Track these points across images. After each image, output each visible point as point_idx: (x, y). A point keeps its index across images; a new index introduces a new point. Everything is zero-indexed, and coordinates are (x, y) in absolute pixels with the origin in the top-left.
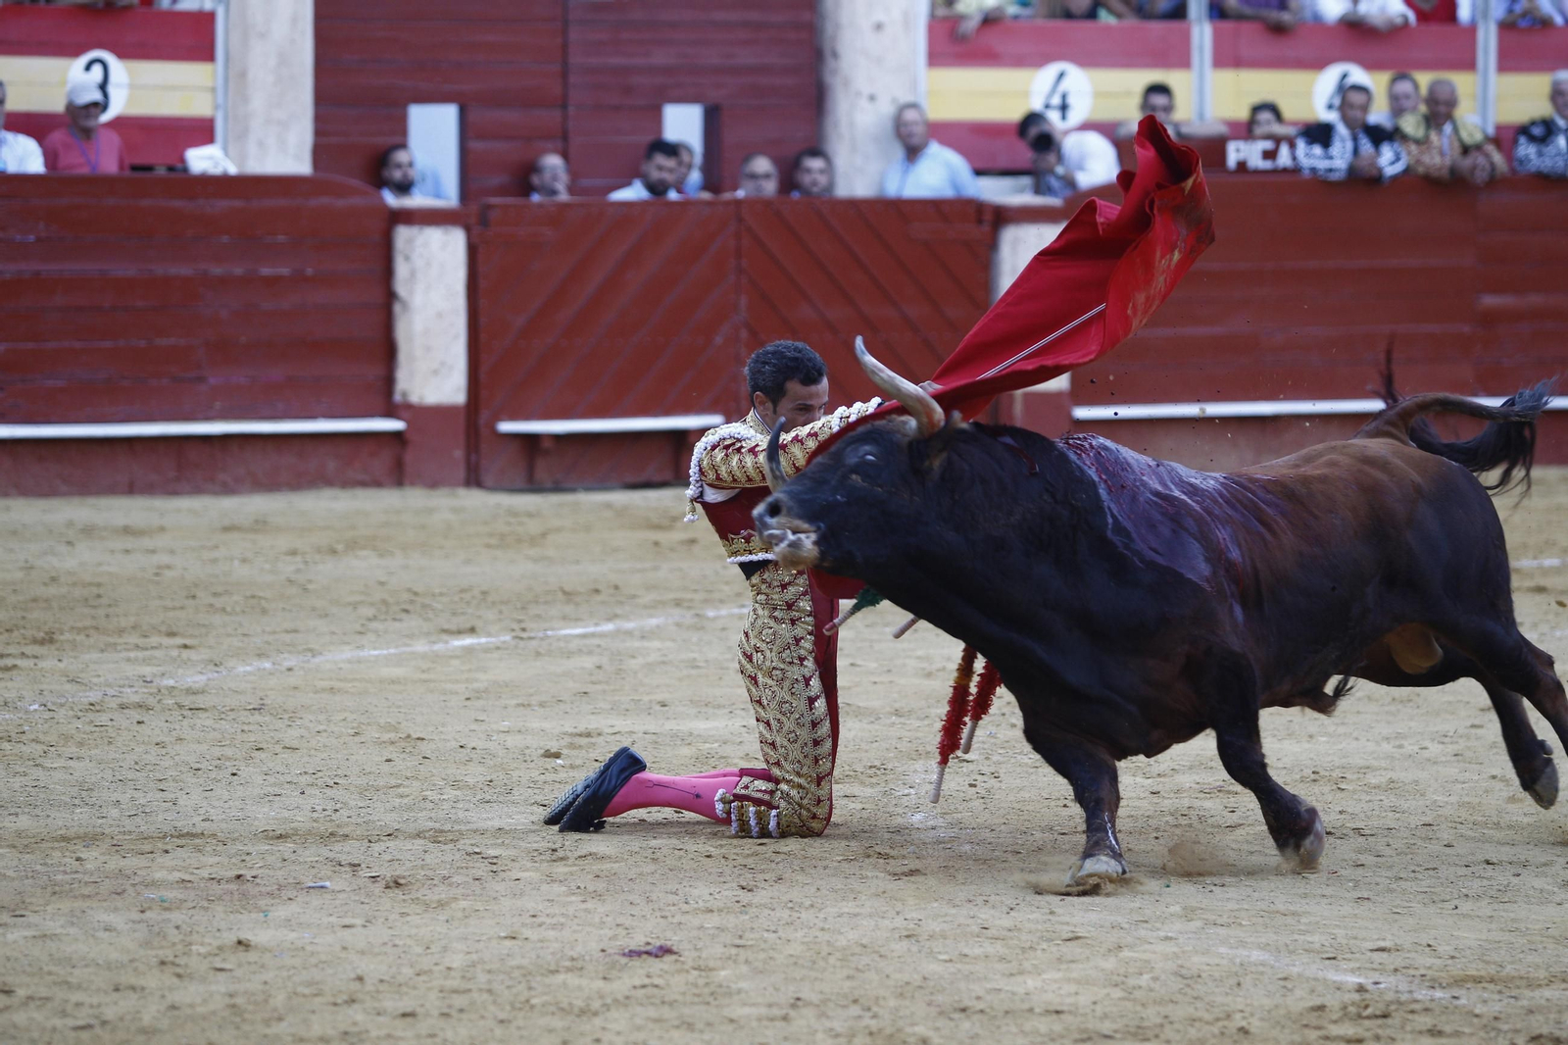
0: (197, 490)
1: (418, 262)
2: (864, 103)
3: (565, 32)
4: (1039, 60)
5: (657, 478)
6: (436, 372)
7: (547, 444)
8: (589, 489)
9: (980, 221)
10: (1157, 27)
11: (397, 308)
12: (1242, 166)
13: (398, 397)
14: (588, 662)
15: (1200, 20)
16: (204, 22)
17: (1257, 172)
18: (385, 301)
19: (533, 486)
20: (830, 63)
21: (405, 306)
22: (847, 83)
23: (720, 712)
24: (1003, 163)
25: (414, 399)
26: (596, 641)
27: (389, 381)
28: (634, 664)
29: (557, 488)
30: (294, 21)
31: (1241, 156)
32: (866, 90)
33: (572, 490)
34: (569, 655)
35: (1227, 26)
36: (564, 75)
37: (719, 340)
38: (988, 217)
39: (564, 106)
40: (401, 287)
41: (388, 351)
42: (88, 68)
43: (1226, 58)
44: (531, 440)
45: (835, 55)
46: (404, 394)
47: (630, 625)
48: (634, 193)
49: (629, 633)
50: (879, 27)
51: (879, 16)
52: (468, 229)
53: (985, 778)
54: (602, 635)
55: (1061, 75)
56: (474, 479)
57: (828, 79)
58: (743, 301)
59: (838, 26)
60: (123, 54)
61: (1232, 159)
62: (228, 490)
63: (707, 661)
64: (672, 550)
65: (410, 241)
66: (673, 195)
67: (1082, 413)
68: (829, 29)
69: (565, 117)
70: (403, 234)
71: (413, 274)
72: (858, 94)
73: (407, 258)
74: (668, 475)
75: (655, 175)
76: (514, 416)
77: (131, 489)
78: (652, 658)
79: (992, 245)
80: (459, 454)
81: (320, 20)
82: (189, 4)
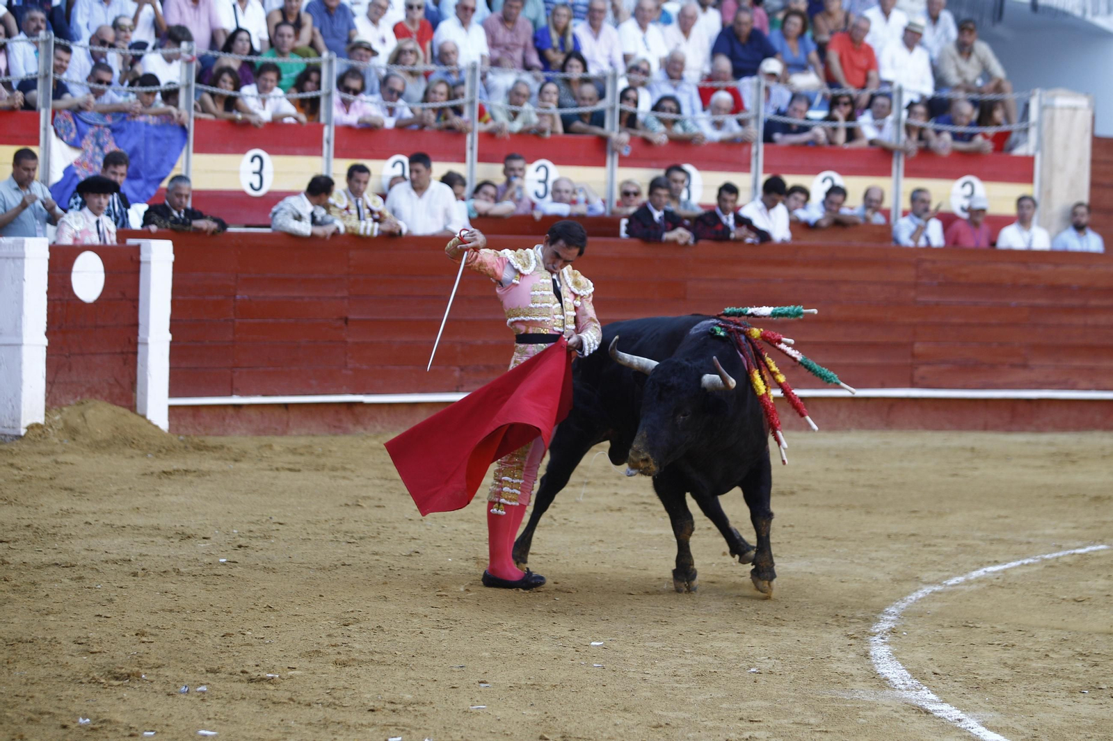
0: (1022, 430)
16: (1029, 161)
42: (963, 186)
60: (985, 177)
62: (1040, 429)
77: (986, 428)
81: (1094, 162)
82: (1020, 151)
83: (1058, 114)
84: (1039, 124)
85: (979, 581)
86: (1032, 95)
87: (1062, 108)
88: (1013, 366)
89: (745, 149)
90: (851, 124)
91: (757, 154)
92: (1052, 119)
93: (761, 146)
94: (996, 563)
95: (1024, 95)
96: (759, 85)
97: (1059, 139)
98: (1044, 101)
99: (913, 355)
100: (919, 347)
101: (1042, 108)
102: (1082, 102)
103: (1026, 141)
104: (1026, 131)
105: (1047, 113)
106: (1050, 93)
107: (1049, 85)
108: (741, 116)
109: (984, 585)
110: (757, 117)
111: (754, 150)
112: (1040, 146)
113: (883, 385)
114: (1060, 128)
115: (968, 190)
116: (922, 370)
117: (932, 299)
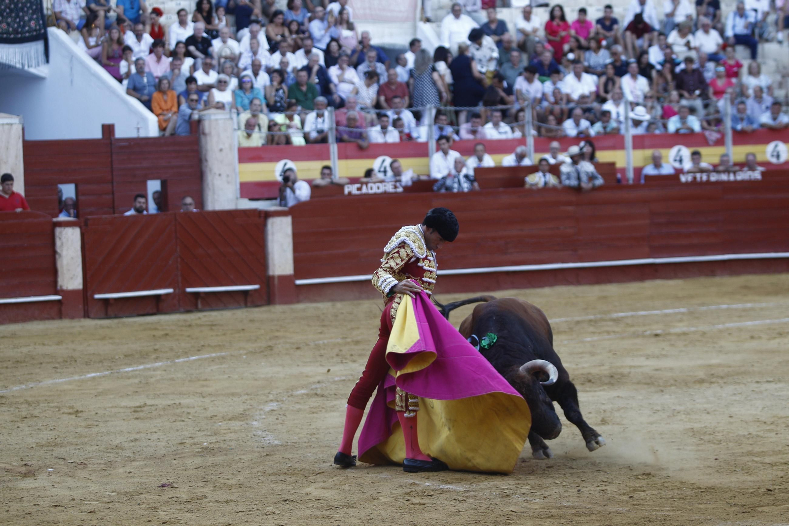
1: (64, 240)
2: (217, 177)
3: (112, 157)
4: (277, 159)
5: (151, 312)
6: (72, 278)
7: (112, 302)
8: (127, 317)
9: (260, 217)
10: (318, 146)
11: (57, 256)
12: (350, 193)
13: (59, 288)
14: (136, 381)
15: (332, 143)
17: (355, 195)
18: (53, 255)
19: (107, 317)
20: (205, 163)
21: (60, 256)
22: (211, 170)
23: (185, 396)
24: (266, 196)
25: (65, 288)
26: (137, 372)
27: (55, 282)
28: (152, 380)
29: (116, 317)
30: (16, 157)
31: (349, 190)
32: (218, 173)
33: (121, 317)
34: (129, 378)
35: (342, 144)
36: (112, 172)
37: (170, 262)
38: (262, 215)
39: (112, 183)
40: (58, 249)
41: (54, 272)
43: (342, 156)
44: (106, 301)
45: (206, 161)
46: (61, 287)
47: (148, 366)
48: (131, 212)
49: (149, 369)
50: (221, 150)
51: (221, 146)
52: (81, 228)
53: (282, 416)
54: (140, 370)
56: (87, 315)
57: (204, 168)
58: (178, 249)
59: (206, 150)
61: (346, 191)
63: (178, 378)
64: (160, 337)
65: (61, 233)
66: (145, 212)
67: (299, 282)
68: (204, 152)
69: (113, 187)
70: (58, 230)
71: (62, 244)
72: (215, 174)
73: (60, 239)
74: (155, 311)
75: (138, 205)
76: (100, 293)
78: (158, 378)
79: (265, 225)
80: (81, 306)
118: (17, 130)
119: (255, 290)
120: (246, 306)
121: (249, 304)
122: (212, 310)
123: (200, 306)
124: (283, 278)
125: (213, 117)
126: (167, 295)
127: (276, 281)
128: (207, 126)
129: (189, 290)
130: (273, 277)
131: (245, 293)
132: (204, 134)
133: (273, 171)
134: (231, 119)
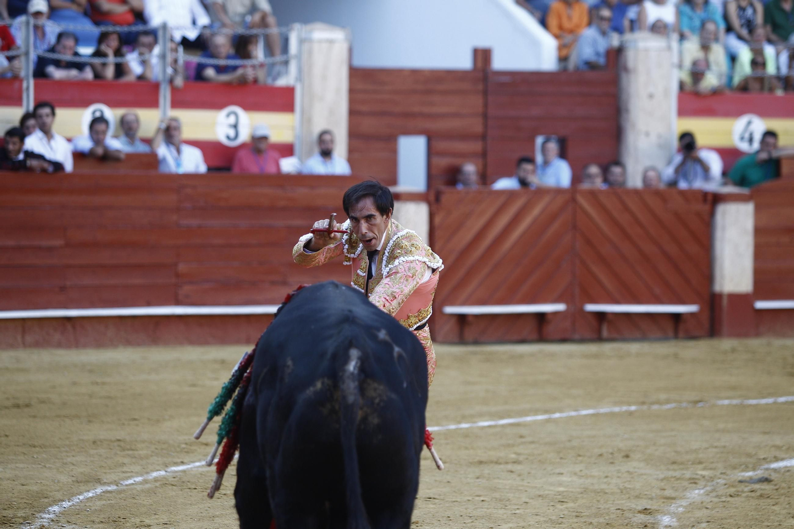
1: (403, 221)
2: (642, 136)
4: (738, 114)
5: (529, 338)
7: (470, 319)
9: (705, 201)
16: (289, 92)
19: (462, 341)
20: (625, 115)
22: (633, 126)
29: (476, 342)
30: (337, 92)
32: (644, 130)
33: (484, 344)
36: (485, 121)
37: (563, 264)
38: (710, 198)
39: (485, 138)
42: (228, 115)
44: (463, 317)
45: (627, 111)
50: (651, 96)
51: (651, 90)
52: (429, 204)
55: (749, 123)
57: (623, 123)
58: (577, 244)
59: (629, 95)
60: (248, 107)
65: (400, 209)
67: (760, 305)
68: (624, 97)
69: (485, 145)
72: (640, 132)
74: (535, 337)
75: (522, 174)
79: (712, 214)
81: (352, 91)
82: (282, 82)
83: (316, 47)
84: (299, 57)
85: (156, 480)
86: (291, 30)
87: (320, 41)
88: (273, 283)
89: (16, 85)
90: (119, 60)
91: (28, 88)
92: (310, 53)
93: (32, 82)
94: (182, 463)
95: (284, 29)
96: (28, 23)
97: (317, 71)
98: (303, 35)
99: (177, 275)
100: (182, 267)
101: (301, 41)
102: (338, 35)
103: (287, 72)
104: (286, 63)
105: (306, 46)
106: (309, 27)
107: (307, 20)
108: (11, 53)
109: (157, 484)
110: (27, 54)
111: (25, 85)
112: (299, 78)
113: (149, 304)
114: (318, 59)
115: (232, 120)
116: (186, 289)
117: (194, 222)
118: (340, 52)
119: (692, 315)
120: (676, 336)
121: (681, 334)
122: (624, 339)
123: (605, 333)
124: (736, 298)
125: (642, 45)
126: (555, 314)
127: (725, 302)
128: (631, 58)
129: (591, 307)
130: (720, 296)
131: (676, 318)
132: (626, 69)
133: (730, 133)
134: (669, 48)
